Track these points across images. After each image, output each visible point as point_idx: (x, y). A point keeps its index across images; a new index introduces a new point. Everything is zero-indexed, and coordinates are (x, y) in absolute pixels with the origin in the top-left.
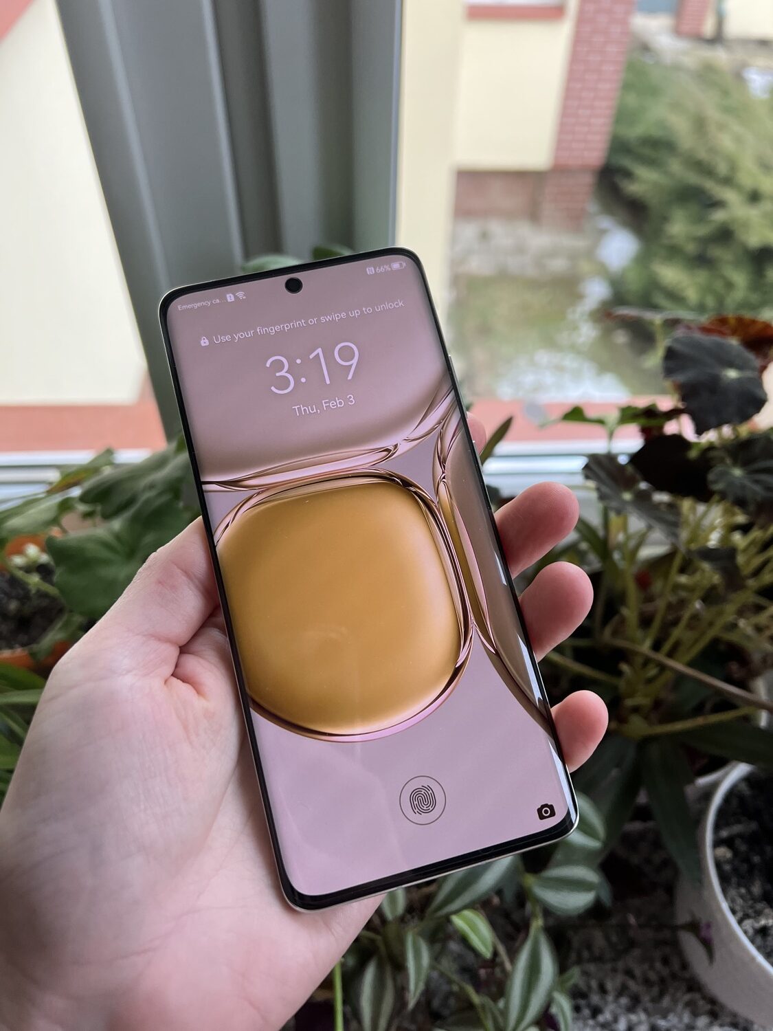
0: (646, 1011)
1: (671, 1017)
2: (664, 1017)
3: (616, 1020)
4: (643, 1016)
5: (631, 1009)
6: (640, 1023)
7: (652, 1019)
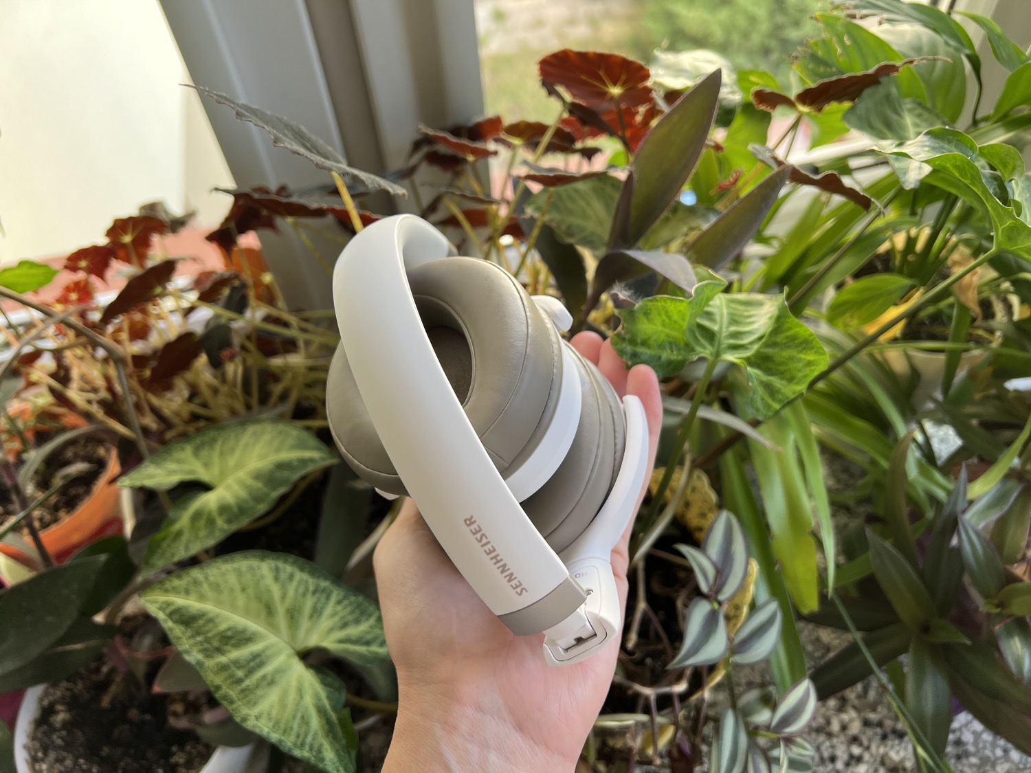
0: (855, 707)
1: (879, 709)
2: (874, 710)
3: (828, 722)
4: (852, 714)
5: (841, 709)
6: (851, 720)
7: (863, 714)
